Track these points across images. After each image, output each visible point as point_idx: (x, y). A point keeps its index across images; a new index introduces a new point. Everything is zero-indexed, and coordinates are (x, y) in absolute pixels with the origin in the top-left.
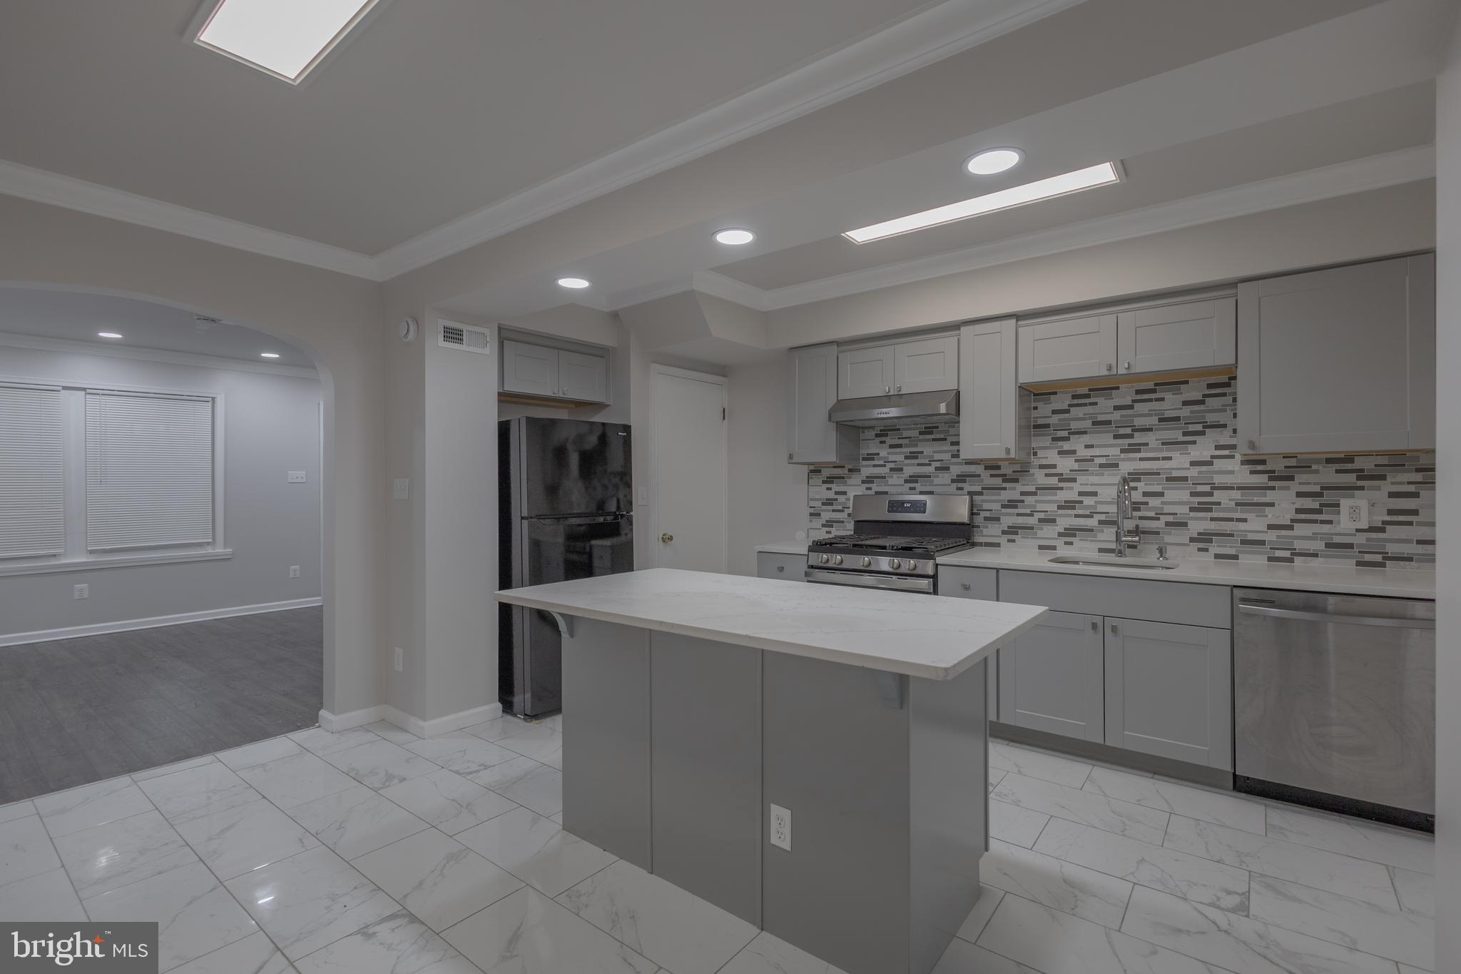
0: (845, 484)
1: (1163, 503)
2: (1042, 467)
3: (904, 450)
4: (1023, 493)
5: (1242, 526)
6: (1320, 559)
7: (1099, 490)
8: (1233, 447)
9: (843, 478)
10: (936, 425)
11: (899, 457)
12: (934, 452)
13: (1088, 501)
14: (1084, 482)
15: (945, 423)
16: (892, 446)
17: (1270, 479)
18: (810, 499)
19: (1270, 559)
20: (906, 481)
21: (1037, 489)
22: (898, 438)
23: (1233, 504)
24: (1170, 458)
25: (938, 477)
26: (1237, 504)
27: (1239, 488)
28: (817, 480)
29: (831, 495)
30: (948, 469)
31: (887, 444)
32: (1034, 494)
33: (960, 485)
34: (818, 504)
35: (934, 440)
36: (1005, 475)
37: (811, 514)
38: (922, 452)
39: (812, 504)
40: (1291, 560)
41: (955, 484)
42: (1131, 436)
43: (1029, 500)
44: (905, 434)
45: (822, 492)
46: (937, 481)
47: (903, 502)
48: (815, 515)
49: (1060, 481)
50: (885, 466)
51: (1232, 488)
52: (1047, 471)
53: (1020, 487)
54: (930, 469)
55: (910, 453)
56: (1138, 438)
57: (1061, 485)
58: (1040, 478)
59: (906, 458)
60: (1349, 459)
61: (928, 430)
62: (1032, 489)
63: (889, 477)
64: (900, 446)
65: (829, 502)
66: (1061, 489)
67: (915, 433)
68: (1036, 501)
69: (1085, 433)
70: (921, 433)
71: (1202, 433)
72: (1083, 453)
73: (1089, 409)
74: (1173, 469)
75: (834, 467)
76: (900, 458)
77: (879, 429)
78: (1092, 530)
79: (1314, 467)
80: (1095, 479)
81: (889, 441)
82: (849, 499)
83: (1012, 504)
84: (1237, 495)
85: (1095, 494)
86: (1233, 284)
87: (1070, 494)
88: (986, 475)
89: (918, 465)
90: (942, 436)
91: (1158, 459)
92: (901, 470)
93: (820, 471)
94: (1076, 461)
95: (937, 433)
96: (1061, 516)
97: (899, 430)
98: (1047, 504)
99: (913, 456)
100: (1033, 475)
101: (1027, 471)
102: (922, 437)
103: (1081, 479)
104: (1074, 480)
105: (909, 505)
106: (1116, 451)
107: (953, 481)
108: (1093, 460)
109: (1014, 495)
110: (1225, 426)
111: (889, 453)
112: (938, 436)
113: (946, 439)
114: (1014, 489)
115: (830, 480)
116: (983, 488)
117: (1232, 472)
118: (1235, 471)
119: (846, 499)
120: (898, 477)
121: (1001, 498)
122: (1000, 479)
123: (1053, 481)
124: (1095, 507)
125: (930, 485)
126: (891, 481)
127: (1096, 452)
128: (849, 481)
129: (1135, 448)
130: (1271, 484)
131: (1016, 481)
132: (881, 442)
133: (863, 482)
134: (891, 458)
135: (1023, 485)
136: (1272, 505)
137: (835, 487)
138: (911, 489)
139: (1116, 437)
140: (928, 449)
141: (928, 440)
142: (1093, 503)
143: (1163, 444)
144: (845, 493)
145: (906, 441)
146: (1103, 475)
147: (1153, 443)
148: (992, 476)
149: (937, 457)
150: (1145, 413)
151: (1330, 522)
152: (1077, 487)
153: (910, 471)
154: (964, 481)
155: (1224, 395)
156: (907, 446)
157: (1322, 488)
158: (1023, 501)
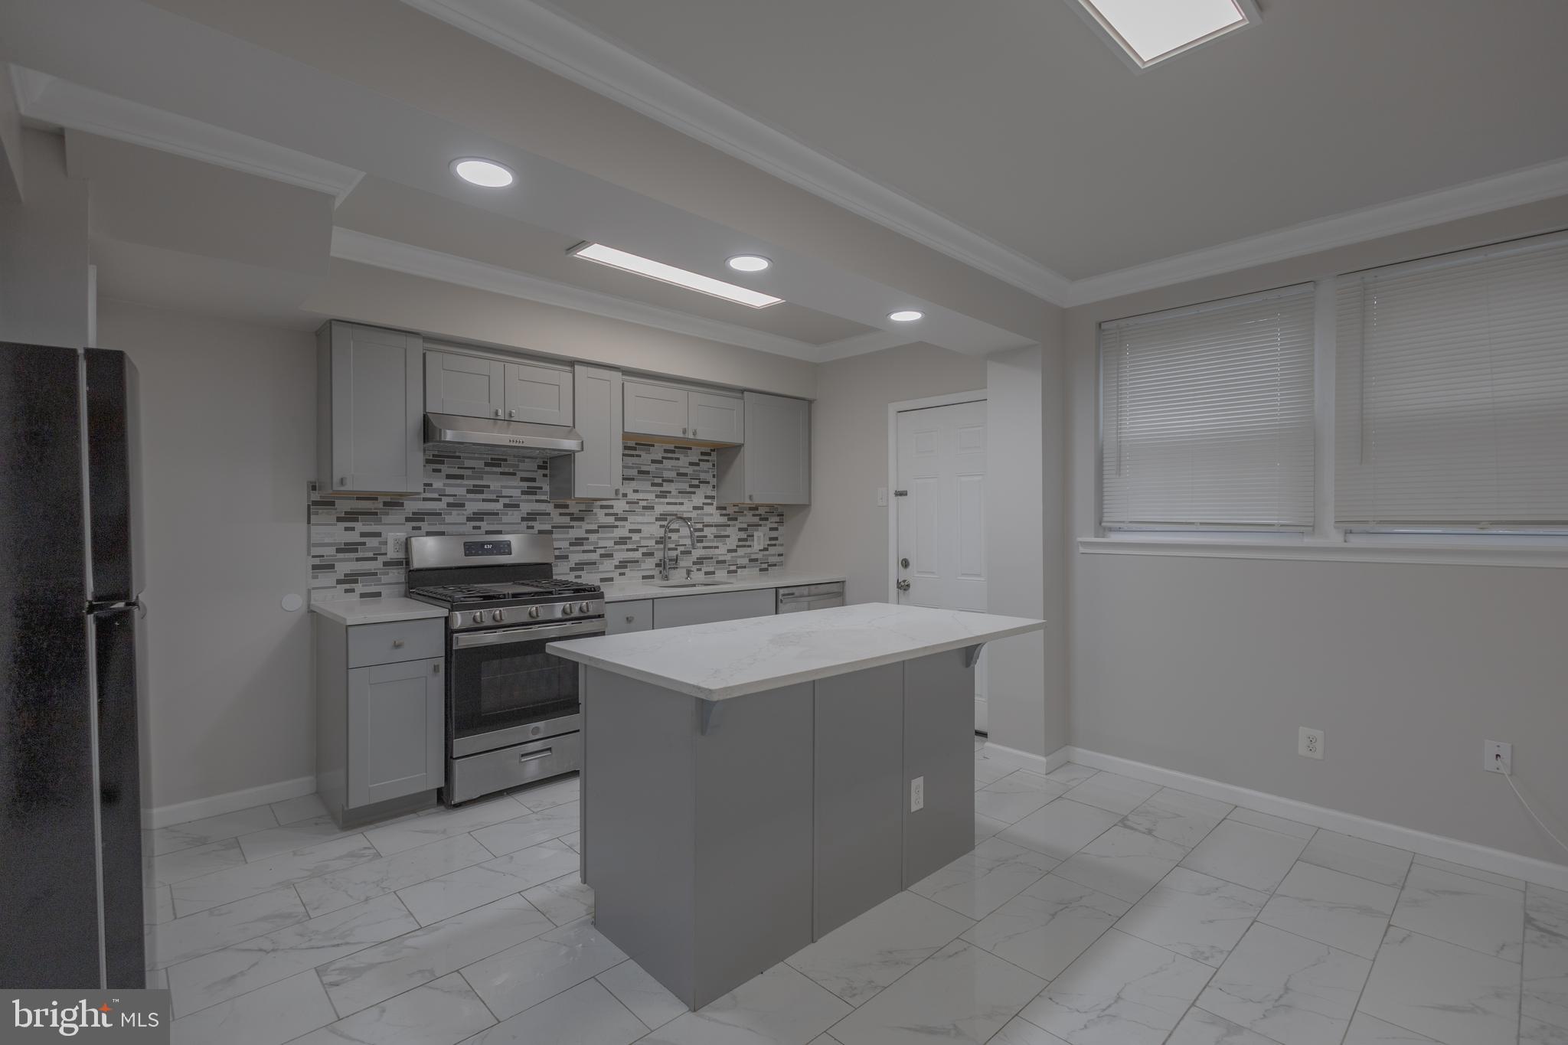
0: (379, 522)
1: (679, 537)
2: (602, 507)
3: (465, 482)
4: (588, 531)
5: (717, 551)
6: (747, 569)
7: (643, 528)
8: (713, 497)
9: (376, 514)
10: (505, 457)
11: (459, 490)
12: (502, 487)
13: (635, 537)
14: (634, 521)
15: (514, 456)
16: (449, 477)
17: (729, 519)
18: (310, 545)
19: (729, 572)
20: (469, 519)
21: (599, 527)
22: (458, 468)
23: (712, 536)
24: (682, 504)
25: (507, 514)
26: (715, 537)
27: (716, 526)
28: (323, 516)
29: (354, 537)
30: (517, 506)
31: (443, 474)
32: (596, 531)
33: (530, 523)
34: (330, 551)
35: (502, 473)
36: (573, 514)
37: (315, 567)
38: (488, 487)
39: (315, 551)
40: (736, 572)
41: (525, 523)
42: (661, 485)
43: (593, 537)
44: (468, 463)
45: (339, 534)
46: (505, 519)
47: (483, 544)
48: (323, 567)
49: (616, 519)
50: (440, 500)
51: (711, 526)
52: (607, 511)
53: (586, 526)
54: (498, 506)
55: (474, 486)
56: (666, 487)
57: (617, 523)
58: (601, 517)
59: (469, 491)
60: (756, 509)
61: (495, 462)
62: (595, 527)
63: (446, 514)
64: (461, 477)
65: (349, 548)
66: (617, 527)
67: (480, 464)
68: (599, 538)
69: (633, 479)
70: (487, 464)
71: (698, 486)
72: (632, 496)
73: (635, 460)
74: (685, 511)
75: (358, 499)
76: (461, 491)
77: (432, 453)
78: (638, 562)
79: (745, 512)
80: (639, 519)
81: (446, 469)
82: (386, 543)
83: (578, 542)
84: (714, 530)
85: (639, 531)
86: (743, 391)
87: (622, 532)
88: (555, 513)
89: (484, 500)
90: (511, 470)
91: (676, 504)
92: (463, 505)
93: (332, 504)
94: (628, 503)
95: (505, 466)
96: (617, 550)
97: (459, 457)
98: (606, 540)
99: (477, 490)
100: (596, 514)
101: (589, 511)
102: (488, 469)
103: (631, 518)
104: (626, 519)
105: (490, 547)
106: (651, 496)
107: (523, 519)
108: (638, 503)
109: (581, 533)
110: (708, 483)
111: (445, 485)
112: (507, 470)
113: (514, 474)
114: (581, 527)
115: (351, 516)
116: (553, 527)
117: (712, 515)
118: (713, 515)
119: (380, 543)
120: (458, 515)
121: (569, 536)
122: (568, 518)
123: (611, 520)
124: (639, 542)
125: (497, 524)
126: (448, 519)
127: (640, 496)
128: (385, 519)
129: (663, 495)
130: (729, 523)
131: (582, 519)
132: (435, 470)
133: (408, 519)
134: (449, 490)
135: (588, 523)
136: (728, 536)
137: (360, 527)
138: (474, 528)
139: (653, 485)
140: (495, 483)
141: (495, 473)
142: (638, 539)
143: (679, 492)
144: (378, 535)
145: (469, 472)
146: (644, 515)
147: (674, 493)
148: (561, 514)
149: (505, 492)
150: (669, 468)
151: (750, 546)
152: (628, 525)
153: (472, 507)
154: (535, 520)
155: (708, 461)
156: (469, 478)
157: (748, 526)
158: (588, 539)
